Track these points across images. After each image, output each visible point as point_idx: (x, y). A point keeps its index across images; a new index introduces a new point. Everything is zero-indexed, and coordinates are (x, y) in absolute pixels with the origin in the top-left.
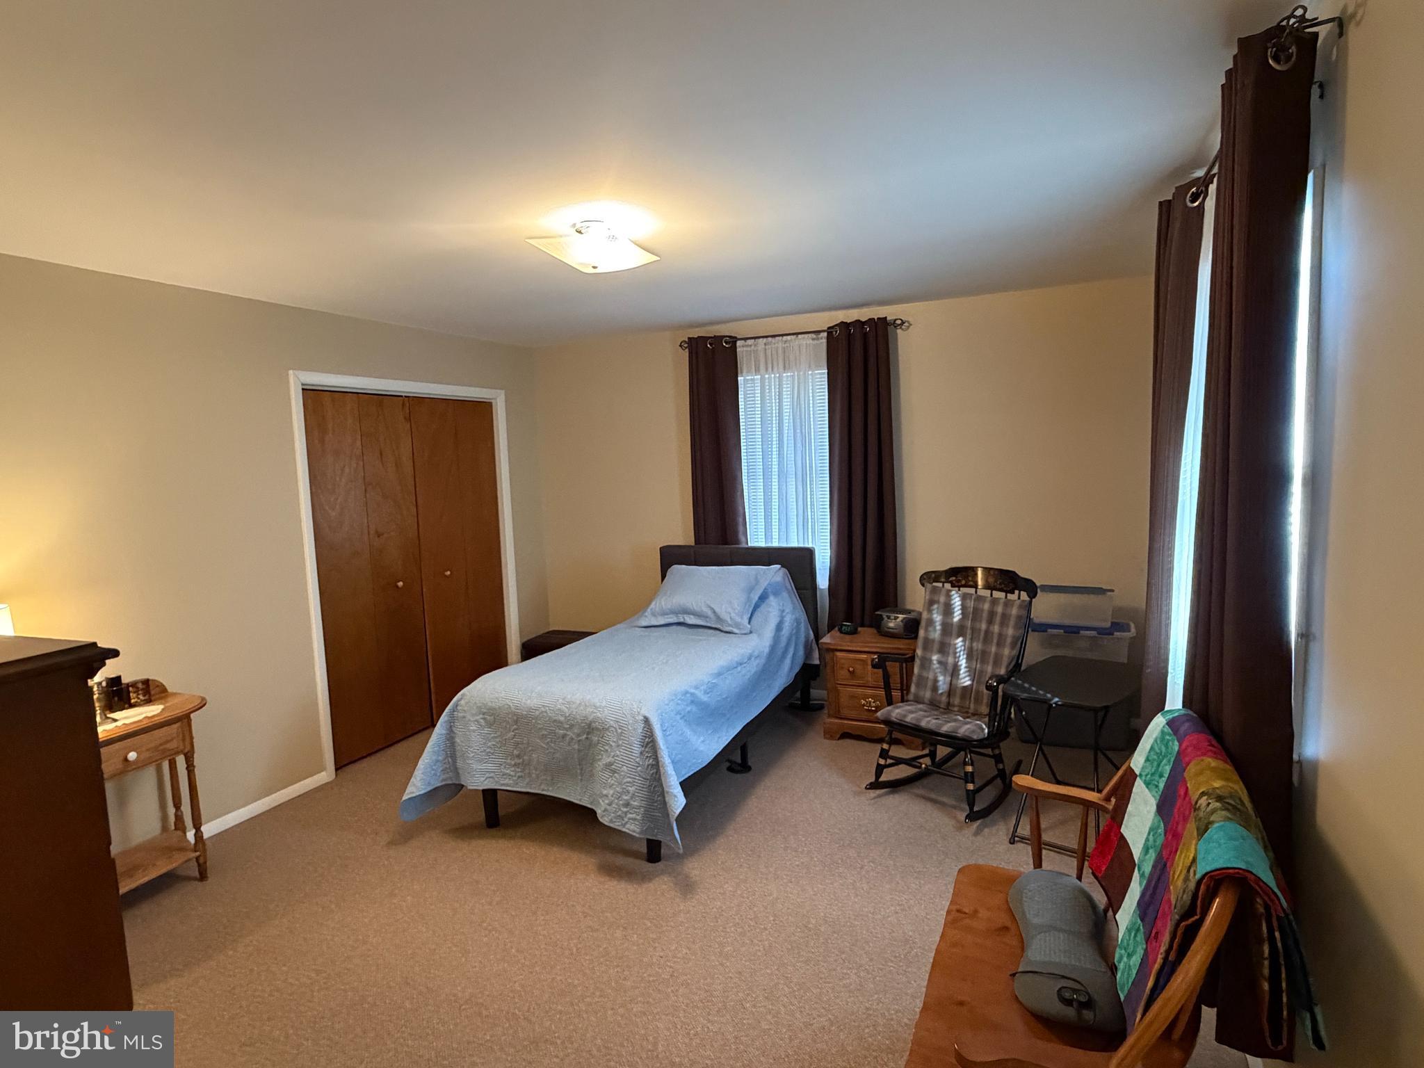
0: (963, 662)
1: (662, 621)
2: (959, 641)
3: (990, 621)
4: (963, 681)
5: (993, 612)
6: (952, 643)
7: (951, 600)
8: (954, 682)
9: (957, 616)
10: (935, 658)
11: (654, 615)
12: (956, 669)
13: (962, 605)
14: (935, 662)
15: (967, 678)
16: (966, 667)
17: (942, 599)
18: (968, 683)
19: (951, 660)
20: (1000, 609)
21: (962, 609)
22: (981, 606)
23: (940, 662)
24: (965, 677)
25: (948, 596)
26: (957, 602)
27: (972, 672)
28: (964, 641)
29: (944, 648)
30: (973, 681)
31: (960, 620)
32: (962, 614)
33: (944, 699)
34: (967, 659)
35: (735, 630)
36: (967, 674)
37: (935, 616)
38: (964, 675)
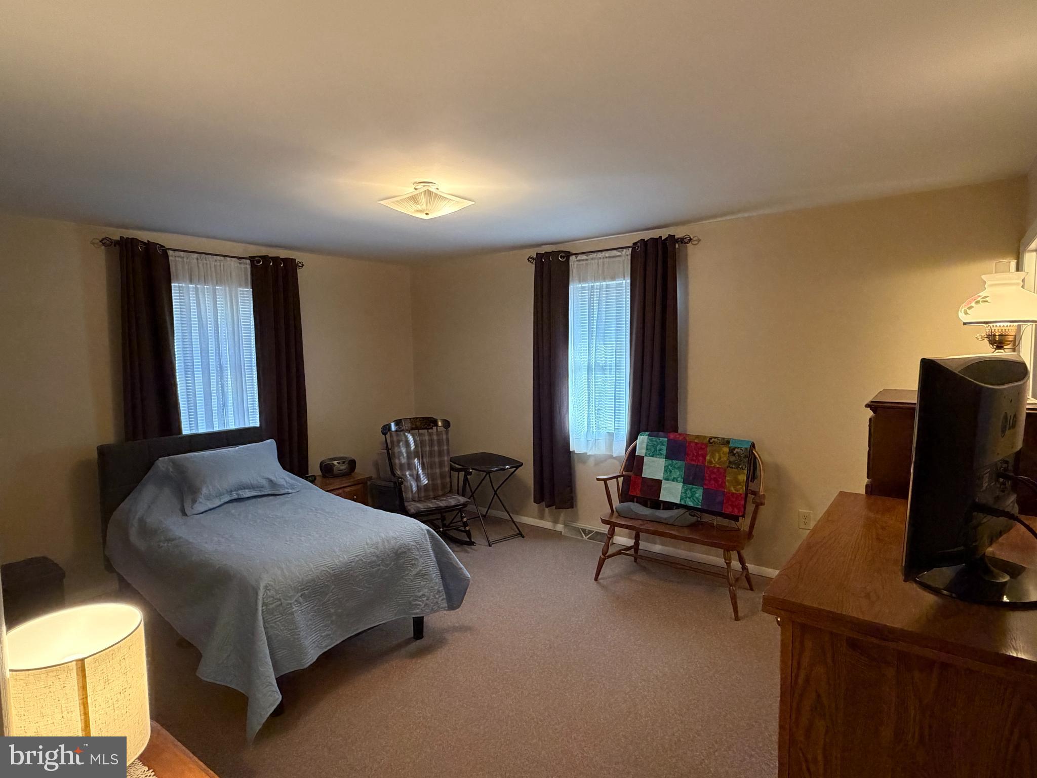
0: (420, 471)
1: (217, 503)
2: (416, 461)
3: (431, 445)
4: (423, 482)
5: (431, 440)
6: (413, 462)
7: (408, 438)
8: (419, 484)
9: (413, 447)
10: (407, 473)
11: (208, 498)
12: (418, 476)
13: (414, 440)
14: (408, 476)
15: (426, 480)
16: (422, 474)
17: (403, 438)
18: (427, 482)
19: (415, 473)
20: (435, 437)
21: (414, 442)
22: (424, 439)
23: (410, 475)
24: (424, 479)
25: (406, 437)
26: (411, 438)
27: (428, 476)
28: (419, 459)
29: (410, 466)
30: (429, 481)
31: (414, 449)
32: (415, 445)
33: (417, 495)
34: (422, 469)
35: (290, 491)
36: (424, 477)
37: (402, 449)
38: (423, 479)
